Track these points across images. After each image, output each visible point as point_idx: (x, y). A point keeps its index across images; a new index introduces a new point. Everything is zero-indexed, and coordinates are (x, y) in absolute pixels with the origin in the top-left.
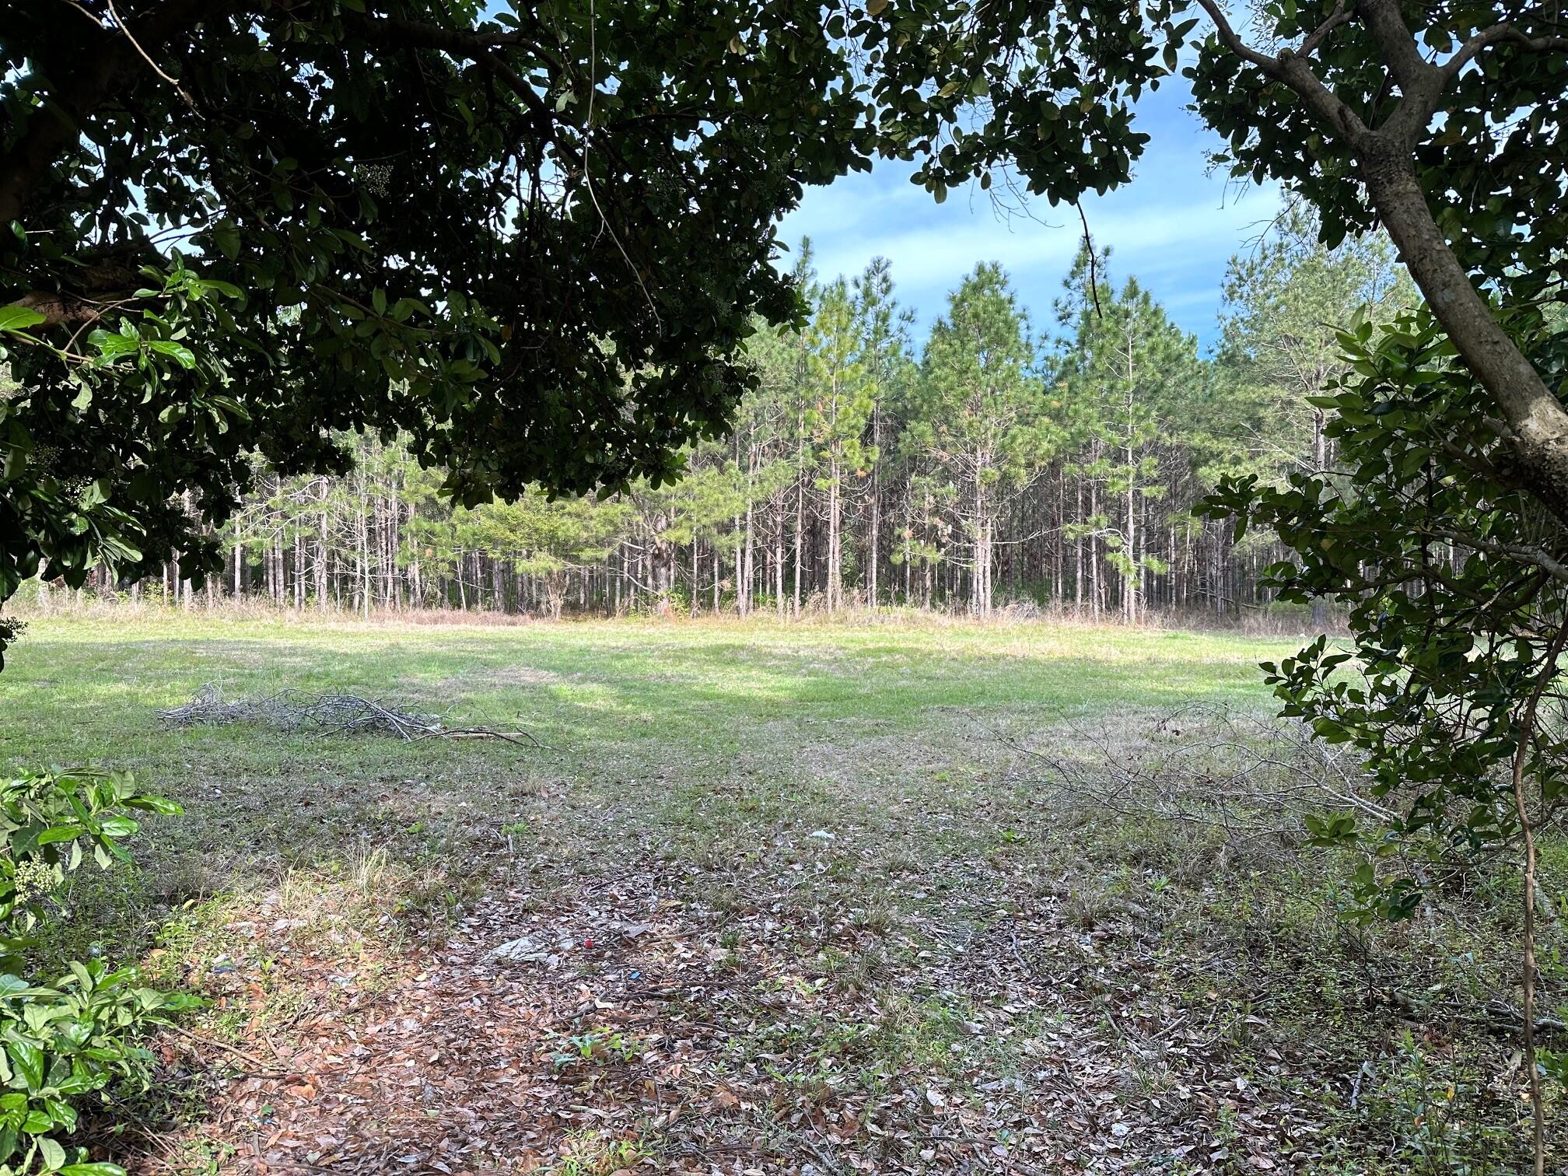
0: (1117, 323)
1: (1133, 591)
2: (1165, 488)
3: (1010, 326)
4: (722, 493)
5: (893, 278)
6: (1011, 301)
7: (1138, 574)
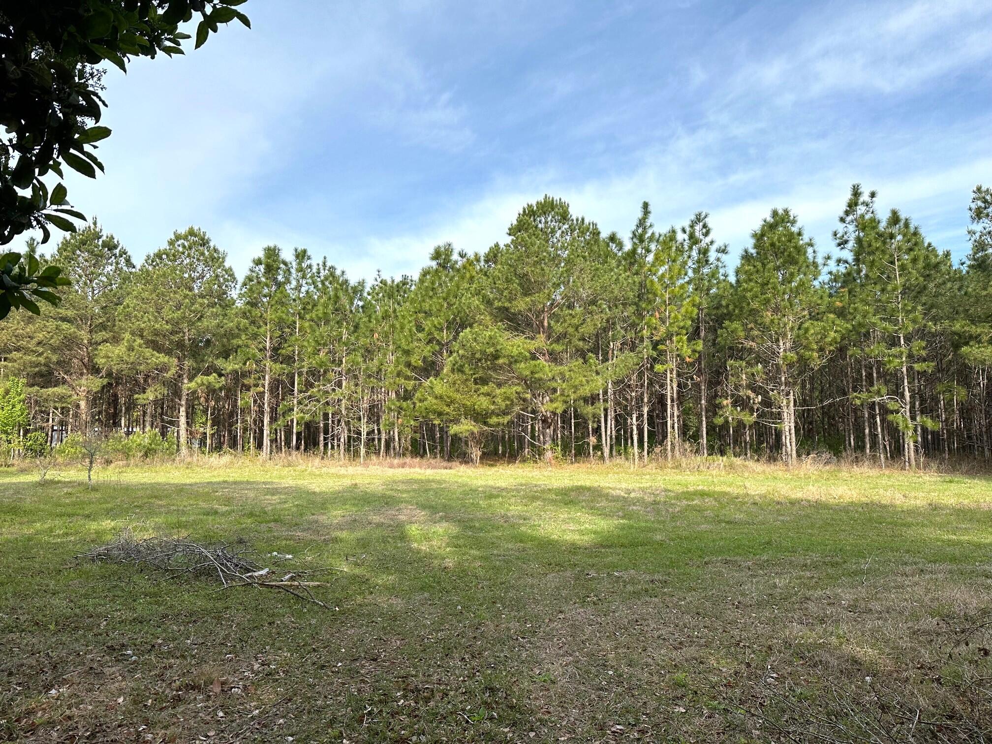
0: (884, 243)
1: (912, 444)
2: (933, 364)
3: (800, 250)
4: (585, 376)
5: (710, 225)
6: (799, 234)
7: (915, 430)
